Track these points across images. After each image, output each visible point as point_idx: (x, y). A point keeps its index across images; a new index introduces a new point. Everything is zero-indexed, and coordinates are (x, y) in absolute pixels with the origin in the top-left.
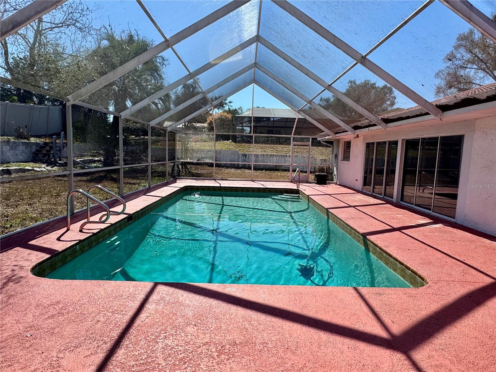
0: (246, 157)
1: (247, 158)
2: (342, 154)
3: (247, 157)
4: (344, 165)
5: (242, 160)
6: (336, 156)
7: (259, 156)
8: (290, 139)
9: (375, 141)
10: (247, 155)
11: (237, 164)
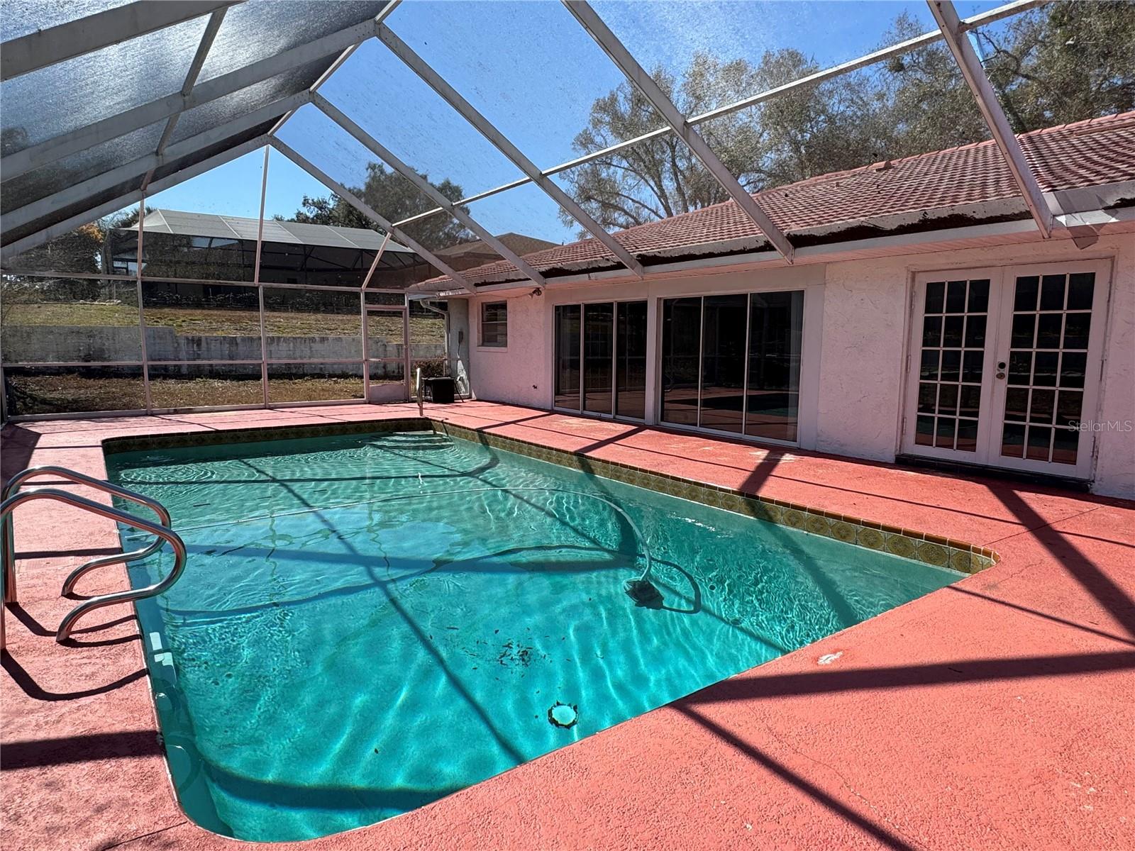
0: (199, 345)
1: (203, 349)
2: (478, 332)
3: (204, 344)
4: (488, 357)
5: (187, 353)
6: (462, 337)
7: (239, 341)
8: (357, 295)
9: (580, 303)
10: (203, 339)
11: (175, 366)
